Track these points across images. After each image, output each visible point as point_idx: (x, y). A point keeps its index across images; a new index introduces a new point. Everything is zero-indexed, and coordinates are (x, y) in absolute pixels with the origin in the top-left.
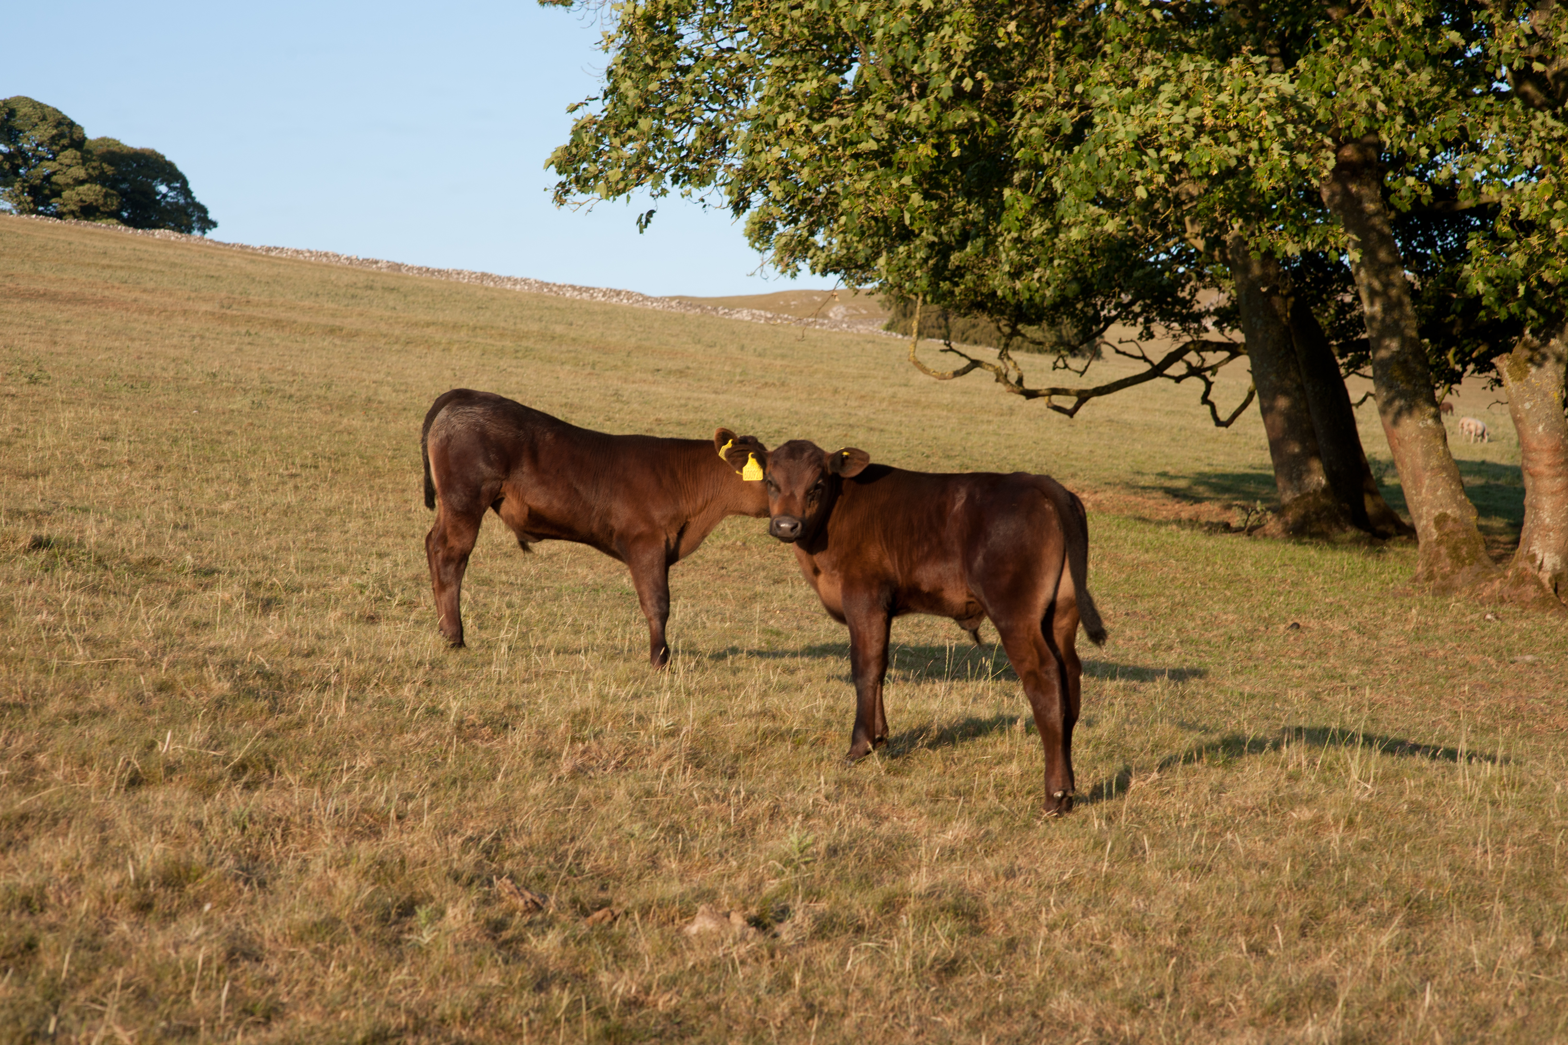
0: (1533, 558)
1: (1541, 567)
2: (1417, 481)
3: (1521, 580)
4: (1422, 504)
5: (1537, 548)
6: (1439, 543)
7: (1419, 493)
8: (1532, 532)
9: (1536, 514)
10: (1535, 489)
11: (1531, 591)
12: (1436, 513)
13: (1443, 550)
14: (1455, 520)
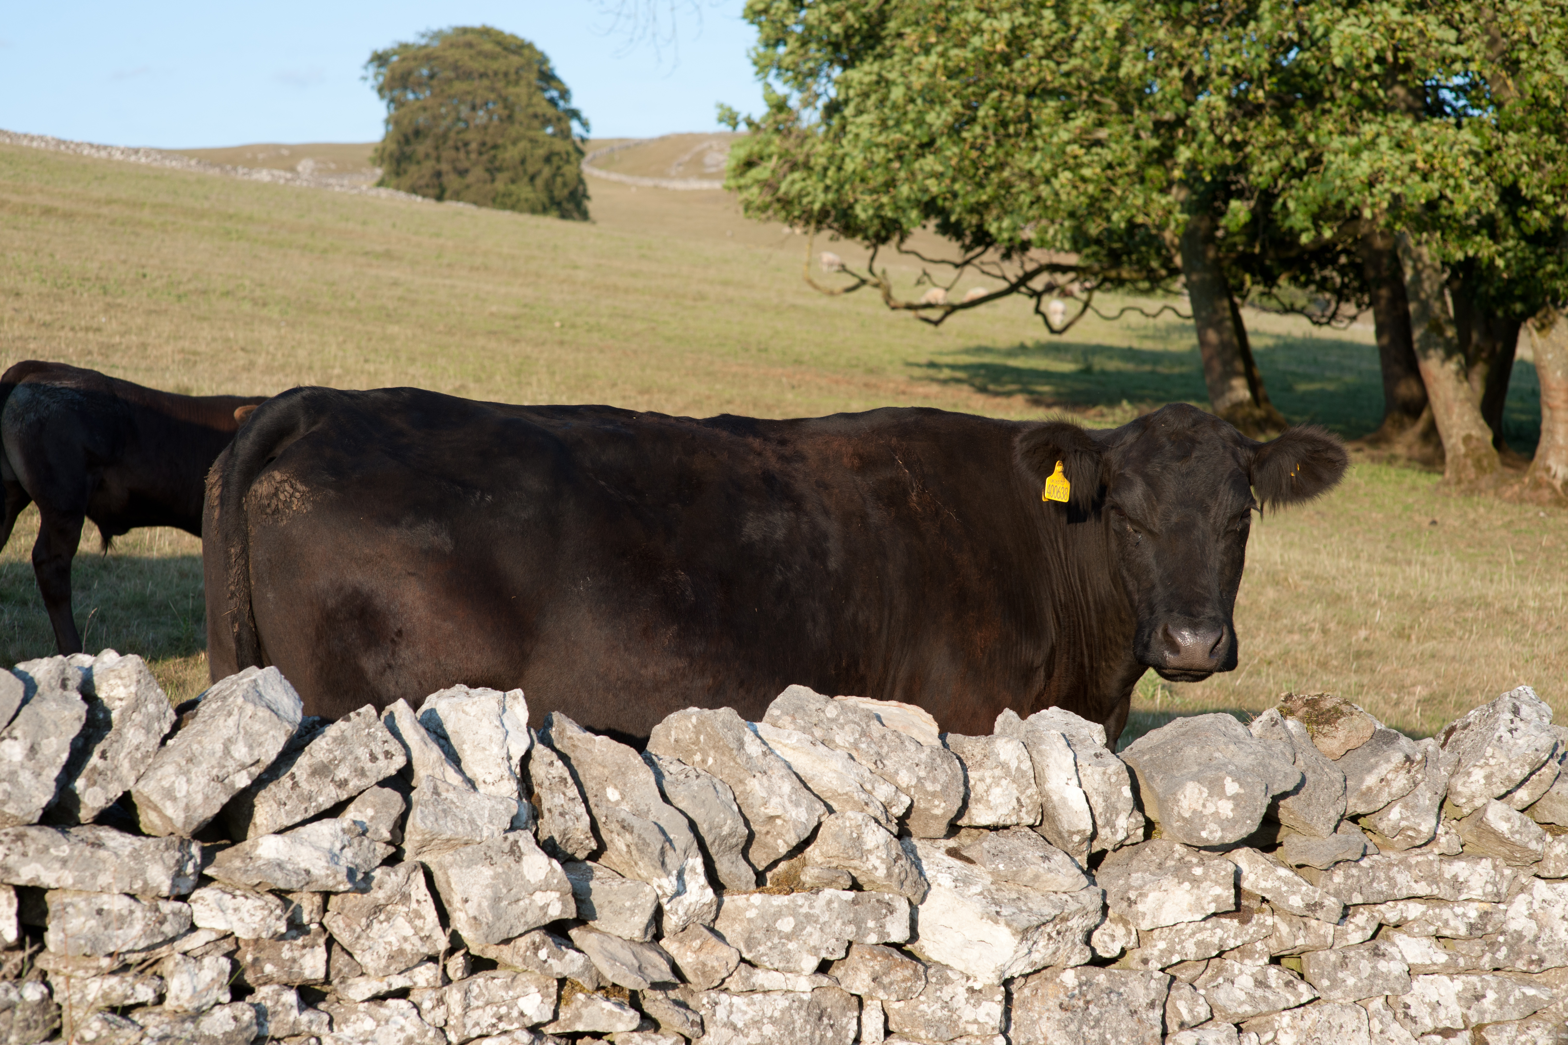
0: (1548, 469)
1: (1555, 476)
2: (1448, 410)
3: (1537, 485)
4: (1452, 427)
5: (1552, 462)
6: (1466, 456)
7: (1450, 418)
8: (1547, 450)
9: (1552, 437)
10: (1552, 419)
11: (1546, 494)
12: (1463, 433)
13: (1469, 462)
14: (1478, 439)
